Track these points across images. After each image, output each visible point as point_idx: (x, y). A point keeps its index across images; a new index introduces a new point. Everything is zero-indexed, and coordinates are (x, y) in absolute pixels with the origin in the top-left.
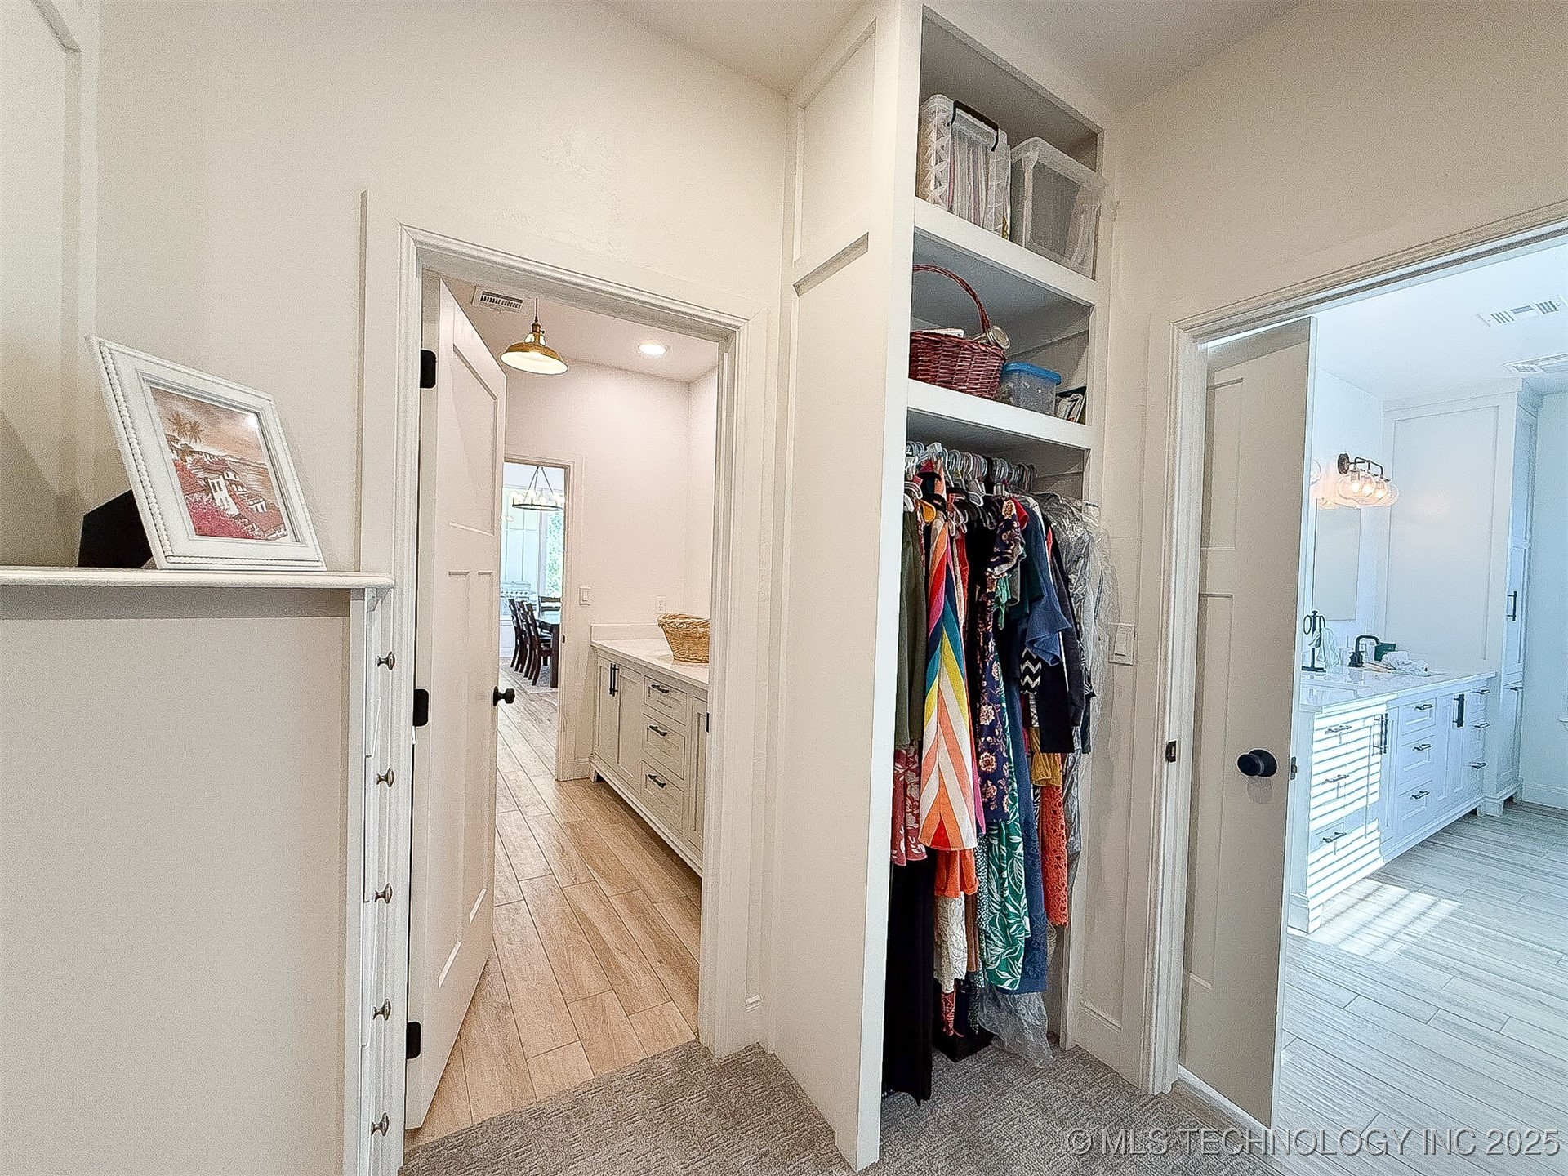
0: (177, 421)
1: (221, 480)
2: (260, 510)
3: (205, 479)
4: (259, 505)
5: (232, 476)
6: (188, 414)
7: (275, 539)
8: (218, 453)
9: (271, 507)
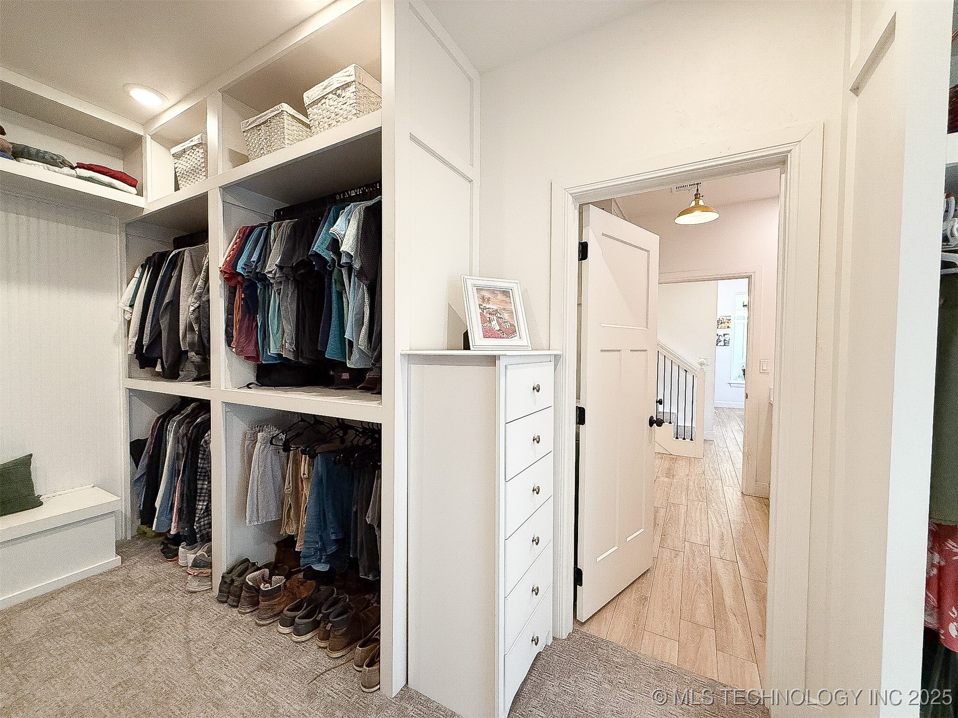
0: (483, 298)
1: (495, 317)
2: (508, 327)
3: (489, 318)
4: (507, 325)
5: (499, 316)
6: (487, 295)
7: (511, 338)
8: (495, 307)
9: (512, 325)
